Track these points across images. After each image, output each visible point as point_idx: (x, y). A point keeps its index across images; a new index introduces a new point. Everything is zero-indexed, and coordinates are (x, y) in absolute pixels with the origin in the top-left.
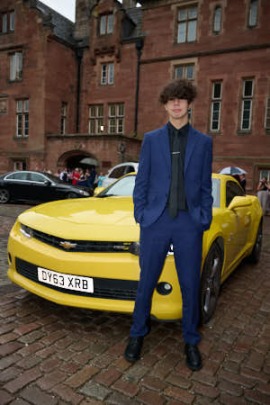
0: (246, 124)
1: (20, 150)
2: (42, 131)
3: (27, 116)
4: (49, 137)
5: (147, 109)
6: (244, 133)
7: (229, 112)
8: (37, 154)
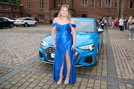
0: (100, 6)
1: (41, 12)
2: (48, 7)
3: (43, 3)
4: (50, 9)
5: (76, 2)
6: (100, 8)
7: (96, 3)
8: (47, 14)
